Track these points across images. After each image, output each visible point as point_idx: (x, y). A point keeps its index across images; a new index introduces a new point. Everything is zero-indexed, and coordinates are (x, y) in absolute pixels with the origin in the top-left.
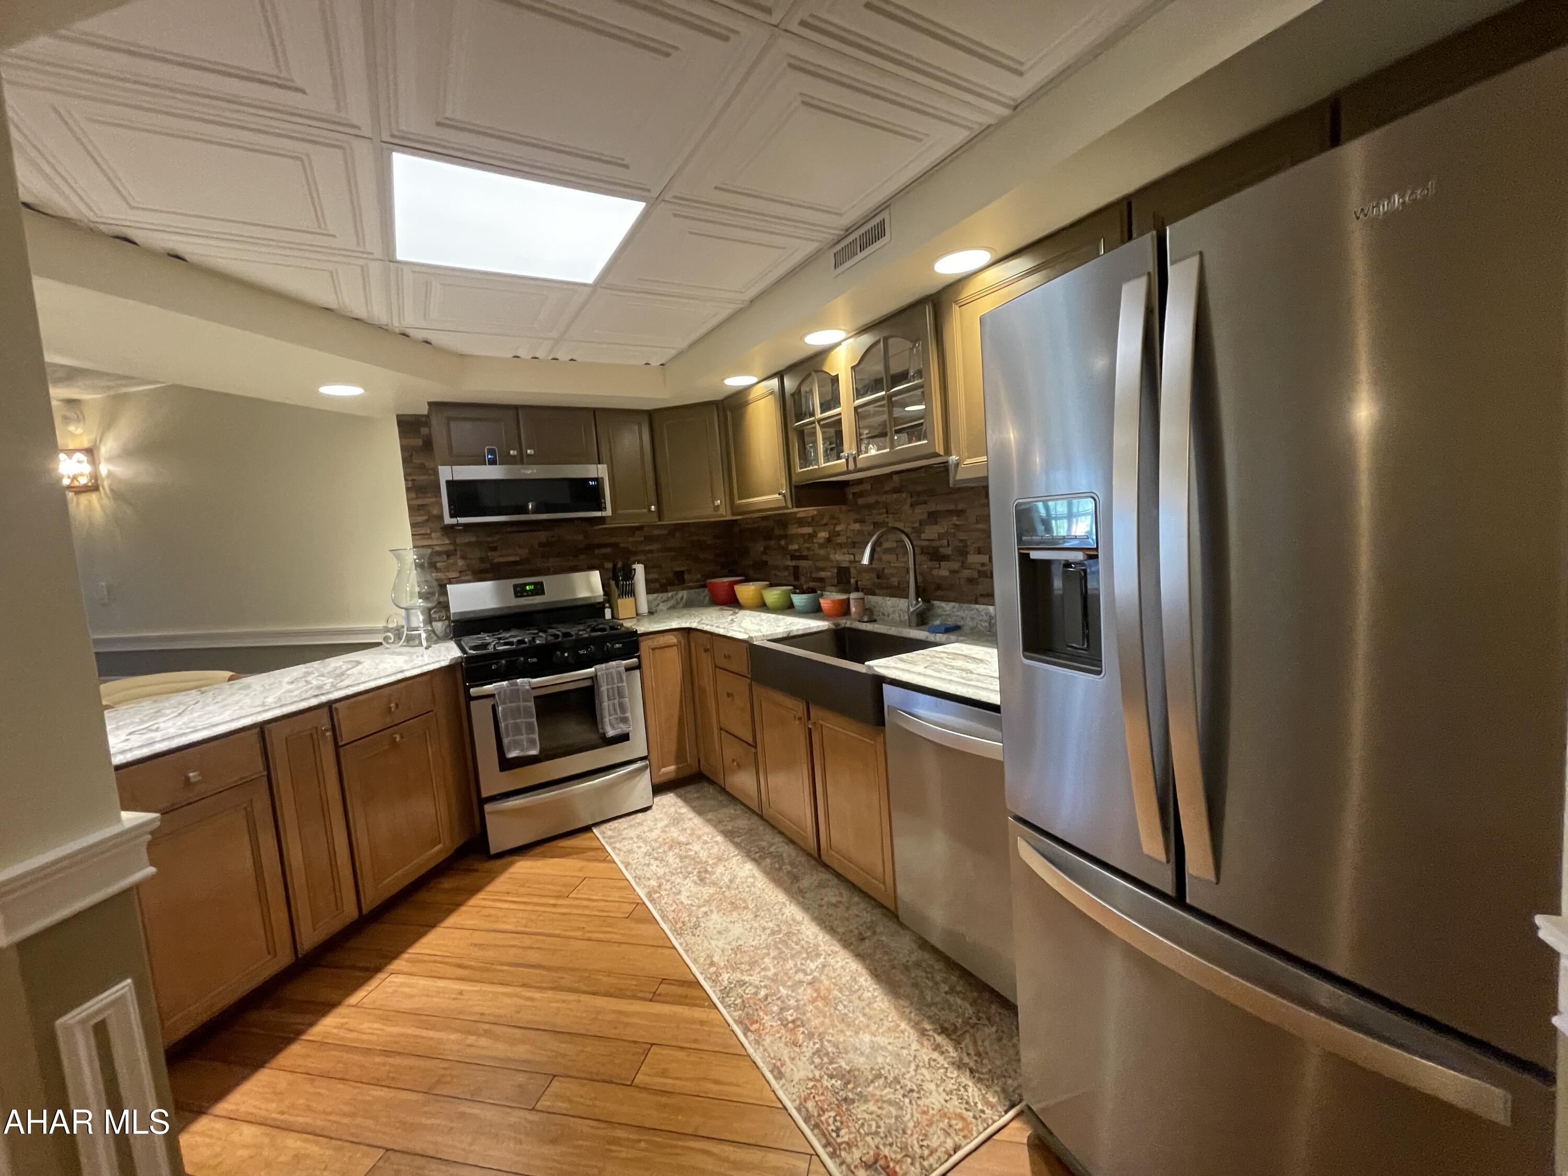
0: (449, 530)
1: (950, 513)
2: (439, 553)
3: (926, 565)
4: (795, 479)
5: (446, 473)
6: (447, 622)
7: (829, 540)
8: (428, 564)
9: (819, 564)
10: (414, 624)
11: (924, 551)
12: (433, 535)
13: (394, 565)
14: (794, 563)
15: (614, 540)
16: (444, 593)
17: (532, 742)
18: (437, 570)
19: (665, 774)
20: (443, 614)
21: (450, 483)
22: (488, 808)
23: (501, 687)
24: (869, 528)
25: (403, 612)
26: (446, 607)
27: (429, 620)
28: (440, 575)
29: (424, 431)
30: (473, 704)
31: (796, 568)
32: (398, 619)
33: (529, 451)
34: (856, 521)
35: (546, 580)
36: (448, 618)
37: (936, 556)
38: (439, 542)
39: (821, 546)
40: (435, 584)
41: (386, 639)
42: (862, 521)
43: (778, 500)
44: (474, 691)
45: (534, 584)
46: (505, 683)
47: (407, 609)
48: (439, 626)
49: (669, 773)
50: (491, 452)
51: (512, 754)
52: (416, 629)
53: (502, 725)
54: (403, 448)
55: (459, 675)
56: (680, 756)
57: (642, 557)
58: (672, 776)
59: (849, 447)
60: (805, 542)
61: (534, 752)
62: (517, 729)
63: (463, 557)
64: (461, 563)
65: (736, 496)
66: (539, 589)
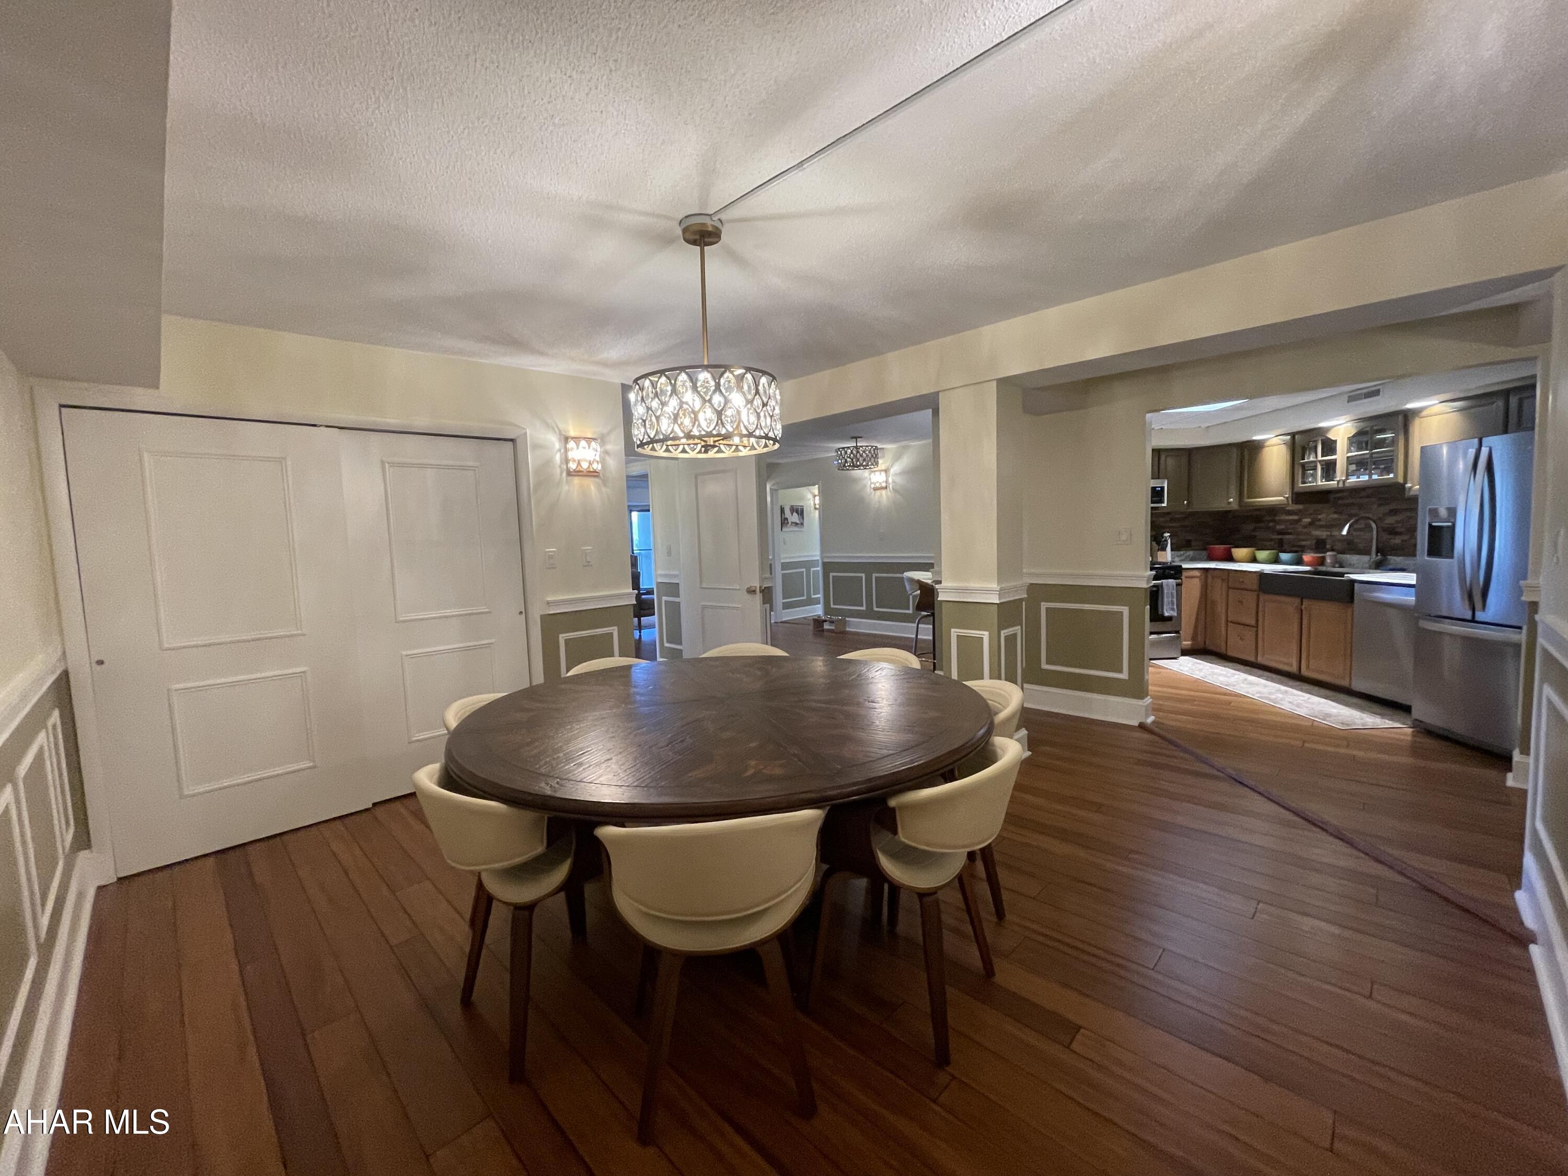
1: (1406, 510)
3: (1385, 536)
4: (1296, 490)
7: (1311, 524)
9: (1302, 537)
11: (1384, 530)
14: (1280, 537)
19: (1187, 645)
24: (1344, 517)
31: (1281, 539)
34: (1335, 513)
37: (1392, 532)
39: (1305, 527)
42: (1340, 513)
43: (1282, 500)
56: (1194, 638)
59: (1340, 474)
60: (1291, 524)
65: (1246, 495)
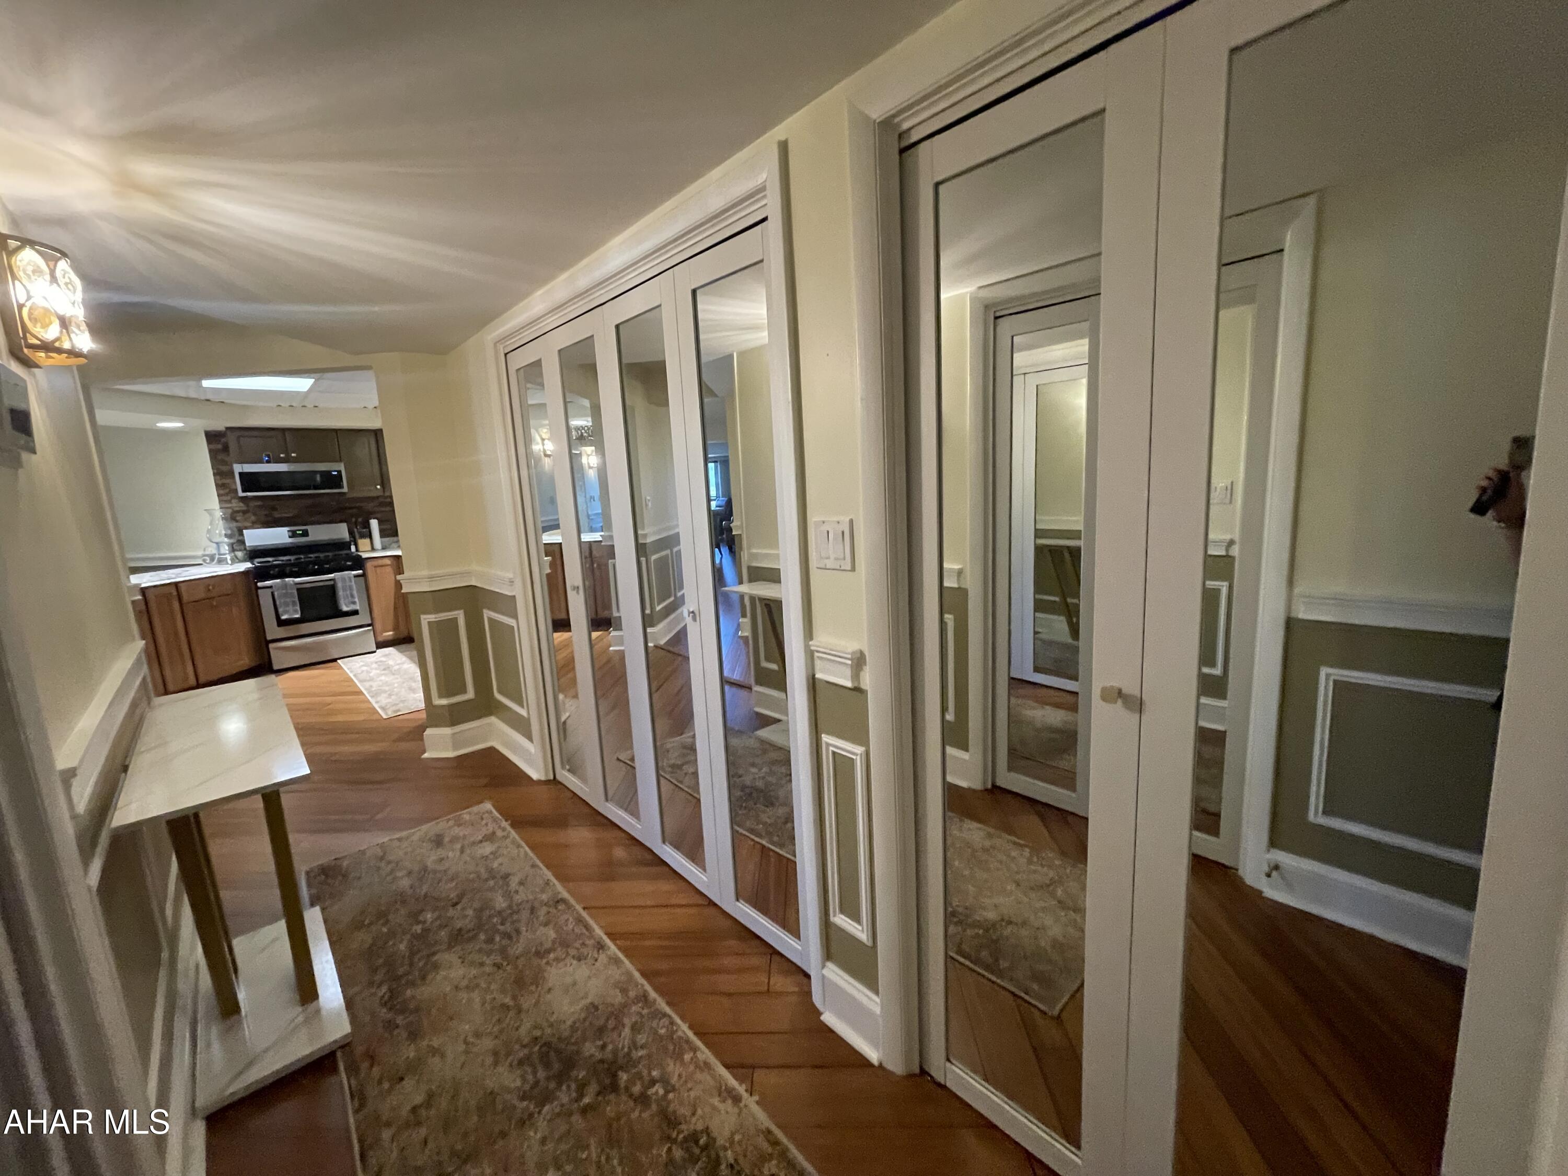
0: (243, 499)
2: (238, 512)
5: (238, 468)
6: (245, 552)
8: (231, 517)
10: (222, 551)
12: (233, 501)
13: (207, 518)
15: (358, 505)
16: (241, 534)
17: (296, 611)
18: (237, 521)
19: (385, 636)
20: (242, 547)
21: (240, 474)
22: (271, 646)
23: (277, 583)
25: (215, 545)
26: (243, 542)
27: (233, 550)
28: (239, 524)
29: (223, 440)
30: (260, 591)
32: (212, 550)
33: (293, 455)
35: (309, 528)
36: (245, 549)
38: (236, 505)
40: (235, 530)
41: (204, 561)
44: (259, 584)
45: (303, 530)
46: (278, 580)
47: (217, 543)
48: (240, 554)
49: (389, 636)
50: (268, 456)
51: (284, 617)
52: (225, 554)
53: (278, 603)
54: (210, 451)
55: (251, 576)
56: (396, 628)
57: (379, 516)
58: (391, 638)
61: (298, 616)
62: (287, 604)
63: (255, 514)
64: (253, 518)
66: (305, 534)
